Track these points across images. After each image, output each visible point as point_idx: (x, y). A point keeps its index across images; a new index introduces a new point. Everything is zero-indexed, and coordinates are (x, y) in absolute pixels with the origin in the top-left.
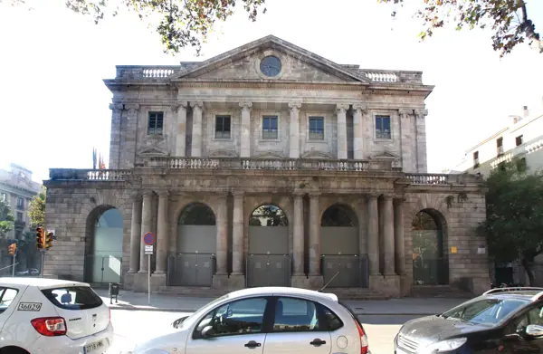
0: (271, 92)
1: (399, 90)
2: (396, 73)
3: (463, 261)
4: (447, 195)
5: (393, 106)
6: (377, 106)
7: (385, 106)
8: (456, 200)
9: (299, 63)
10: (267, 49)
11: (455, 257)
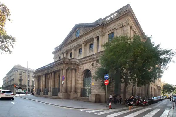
0: (78, 41)
1: (115, 19)
2: (117, 12)
3: (96, 88)
4: (91, 63)
5: (114, 27)
6: (108, 30)
7: (111, 29)
8: (95, 64)
9: (84, 28)
10: (76, 29)
11: (93, 87)
